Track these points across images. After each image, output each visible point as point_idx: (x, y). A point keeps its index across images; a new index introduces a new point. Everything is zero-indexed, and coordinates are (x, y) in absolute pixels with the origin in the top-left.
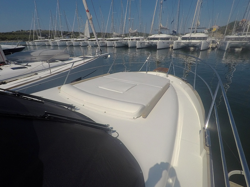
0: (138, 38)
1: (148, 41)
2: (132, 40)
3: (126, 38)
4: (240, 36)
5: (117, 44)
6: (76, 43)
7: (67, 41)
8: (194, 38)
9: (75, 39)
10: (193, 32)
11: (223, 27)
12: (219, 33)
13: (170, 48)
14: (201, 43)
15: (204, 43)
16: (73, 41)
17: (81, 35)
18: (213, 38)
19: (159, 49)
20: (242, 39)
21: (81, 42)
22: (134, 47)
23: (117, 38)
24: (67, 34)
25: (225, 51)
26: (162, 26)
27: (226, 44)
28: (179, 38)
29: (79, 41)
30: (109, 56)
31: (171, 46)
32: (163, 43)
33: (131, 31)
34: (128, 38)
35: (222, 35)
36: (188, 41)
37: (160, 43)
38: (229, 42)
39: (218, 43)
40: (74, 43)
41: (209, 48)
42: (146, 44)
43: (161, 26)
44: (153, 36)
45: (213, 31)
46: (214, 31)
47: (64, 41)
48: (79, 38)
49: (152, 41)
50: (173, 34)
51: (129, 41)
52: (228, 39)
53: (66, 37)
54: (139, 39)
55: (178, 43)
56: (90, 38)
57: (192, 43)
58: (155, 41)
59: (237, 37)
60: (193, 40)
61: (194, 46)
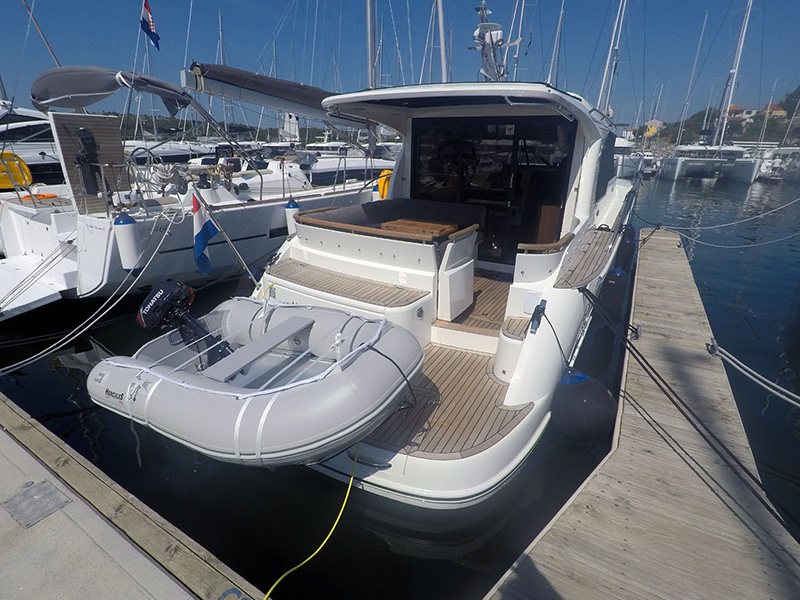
4: (709, 148)
11: (672, 125)
12: (665, 141)
18: (646, 153)
20: (712, 153)
27: (676, 164)
35: (673, 146)
38: (681, 160)
39: (659, 164)
45: (647, 134)
46: (651, 134)
52: (682, 153)
59: (703, 148)
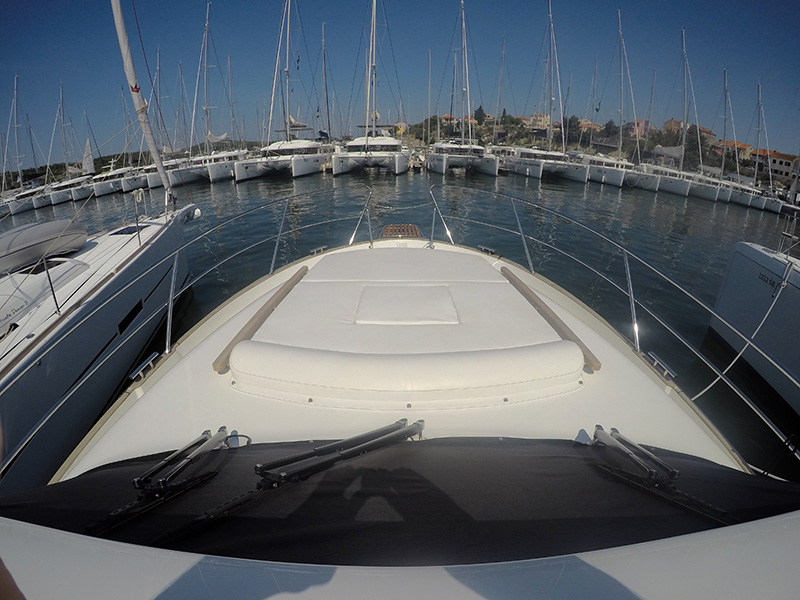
0: (232, 153)
1: (264, 159)
2: (216, 160)
3: (197, 159)
5: (175, 179)
6: (58, 195)
7: (33, 194)
8: (374, 148)
9: (55, 185)
10: (370, 134)
11: (416, 126)
13: (322, 172)
14: (394, 158)
15: (400, 158)
16: (50, 190)
17: (70, 170)
19: (296, 177)
21: (72, 189)
22: (225, 180)
23: (172, 162)
24: (33, 176)
25: (442, 174)
26: (293, 120)
27: (442, 160)
28: (338, 149)
29: (66, 187)
30: (198, 212)
31: (324, 167)
32: (305, 160)
33: (211, 137)
34: (207, 157)
35: (418, 140)
36: (363, 154)
37: (297, 161)
38: (444, 156)
40: (53, 196)
41: (408, 169)
42: (260, 167)
43: (291, 122)
44: (274, 147)
47: (27, 195)
48: (66, 179)
49: (275, 158)
50: (320, 139)
51: (210, 163)
52: (441, 150)
53: (30, 184)
54: (236, 158)
55: (342, 160)
56: (94, 175)
57: (373, 159)
58: (282, 158)
60: (374, 151)
61: (377, 165)
